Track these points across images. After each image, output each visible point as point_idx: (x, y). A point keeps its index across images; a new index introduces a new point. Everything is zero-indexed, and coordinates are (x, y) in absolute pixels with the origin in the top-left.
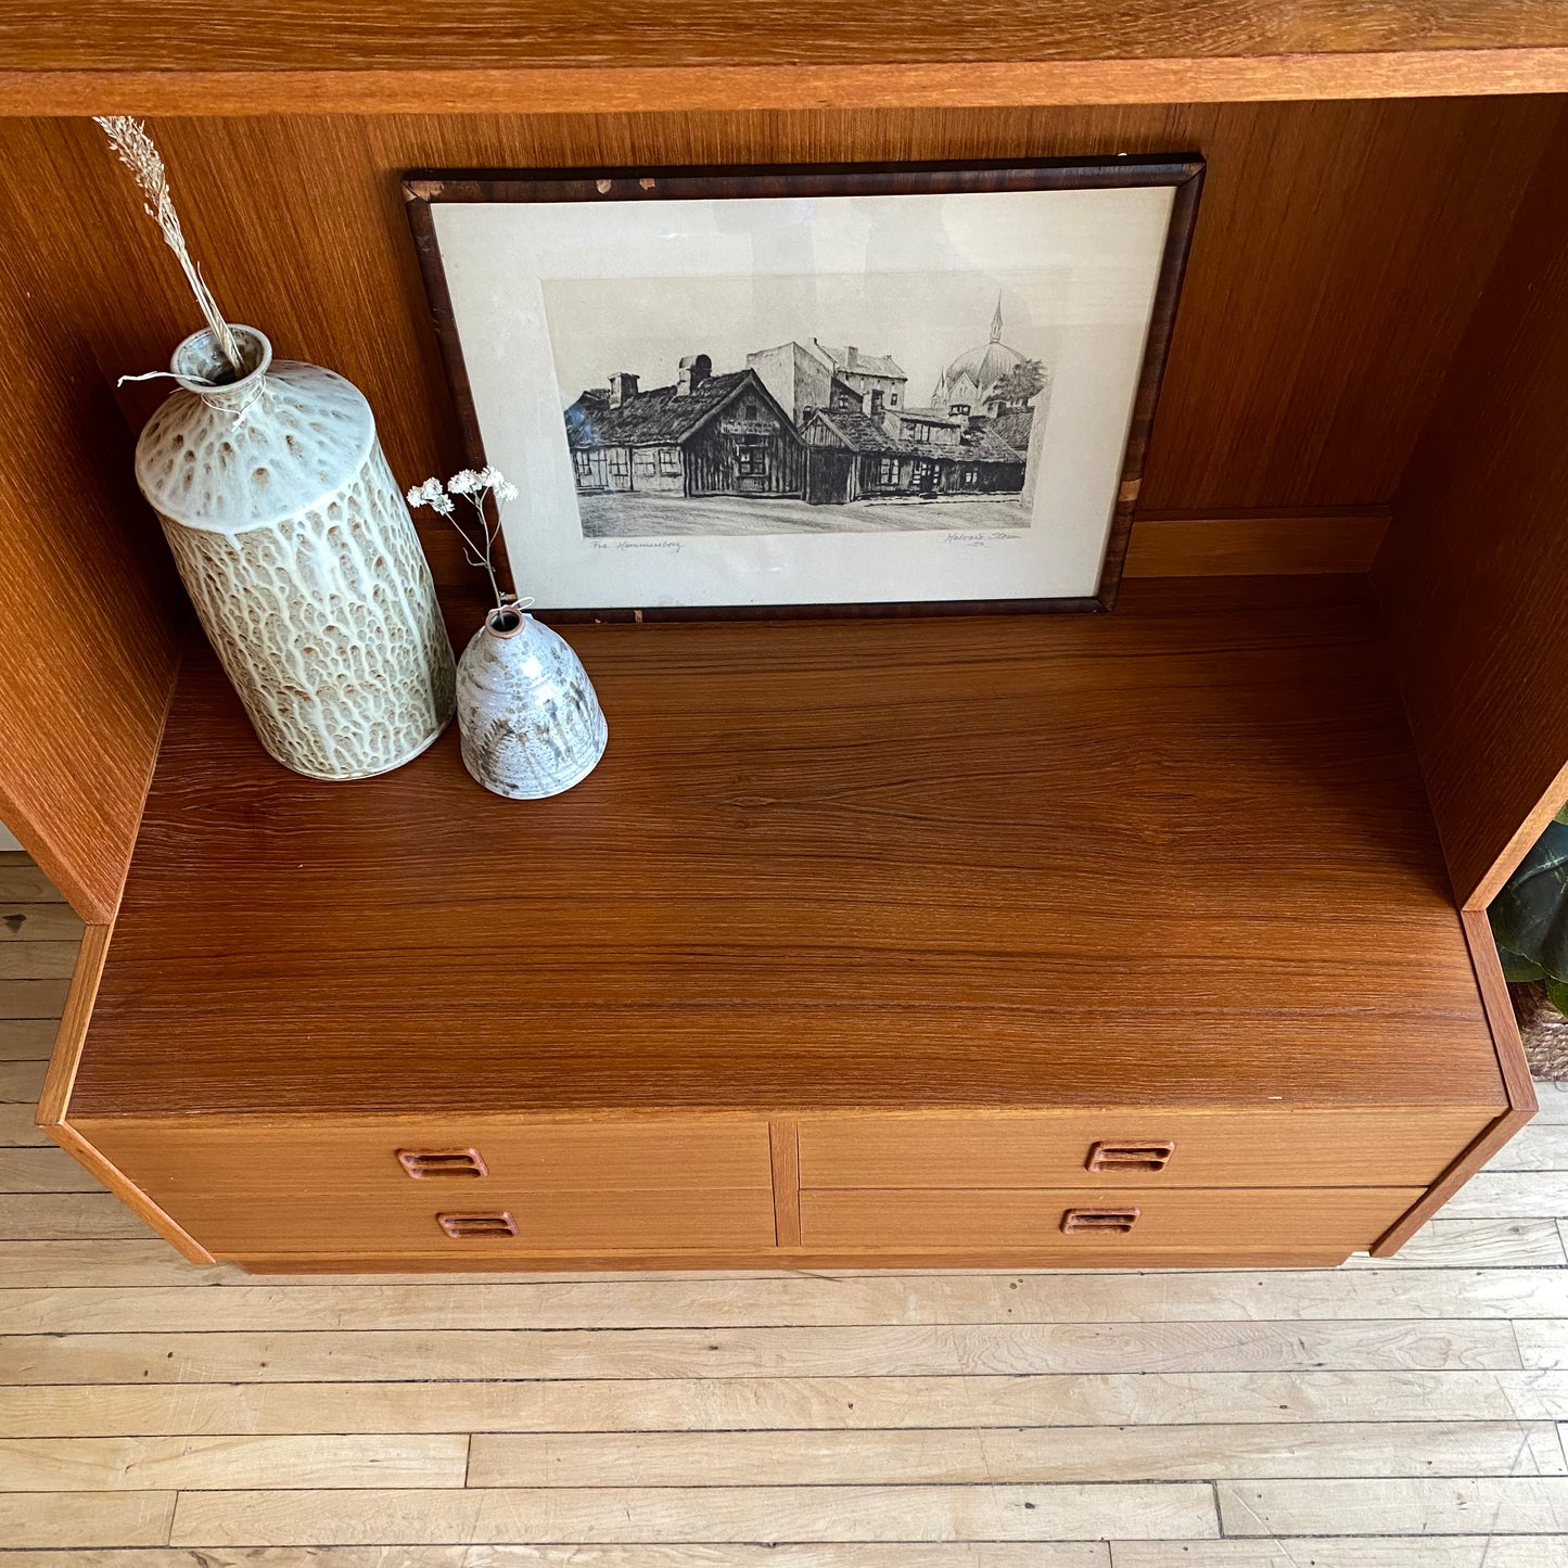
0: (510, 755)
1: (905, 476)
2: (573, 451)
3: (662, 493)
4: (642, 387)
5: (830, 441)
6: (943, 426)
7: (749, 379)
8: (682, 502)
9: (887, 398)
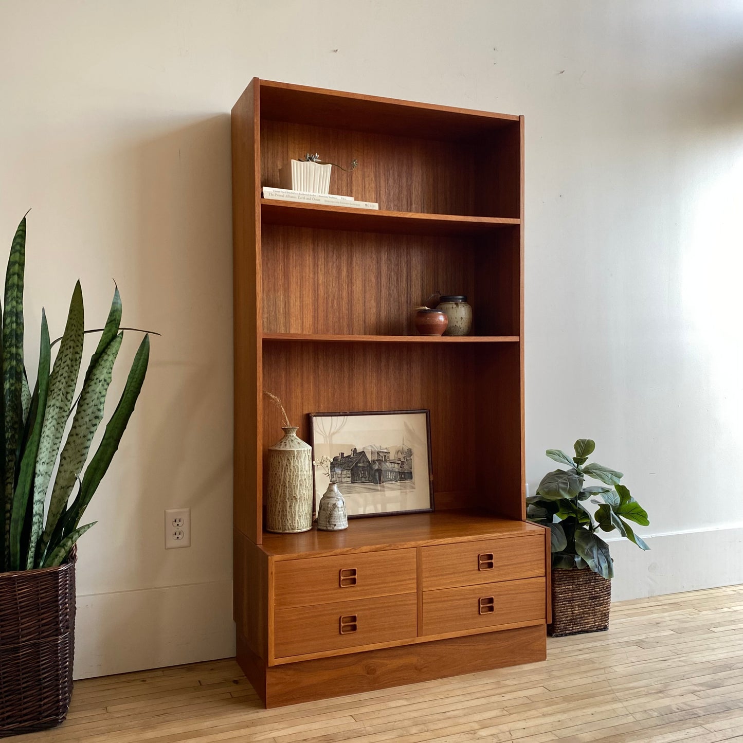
0: (336, 513)
1: (391, 476)
2: (331, 471)
4: (344, 456)
5: (377, 467)
6: (397, 463)
7: (363, 453)
8: (351, 485)
9: (387, 457)
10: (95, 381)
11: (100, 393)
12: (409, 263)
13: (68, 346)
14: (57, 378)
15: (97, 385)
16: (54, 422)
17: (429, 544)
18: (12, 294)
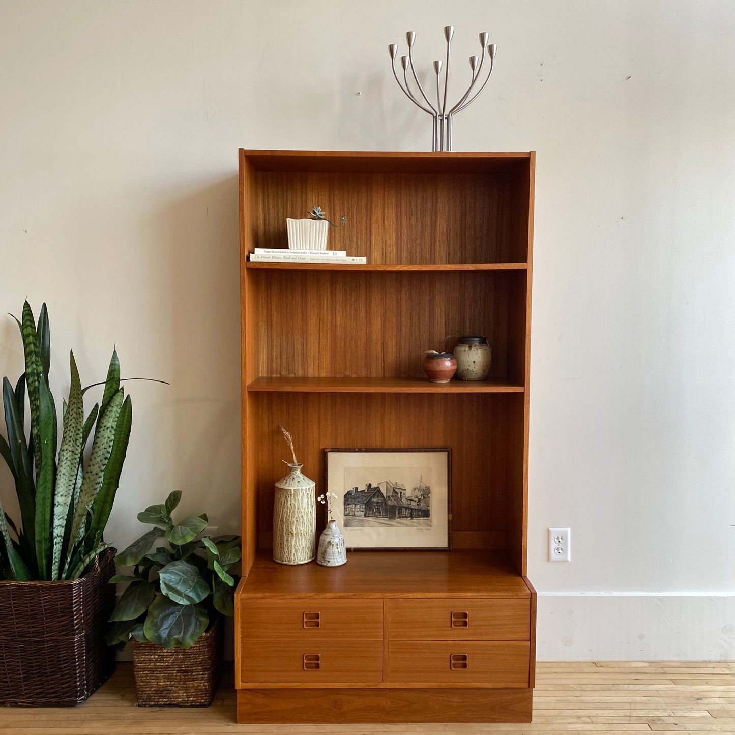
0: (330, 550)
1: (407, 513)
2: (344, 505)
3: (360, 516)
4: (359, 490)
5: (392, 504)
6: (414, 501)
7: (378, 489)
8: (364, 518)
9: (403, 494)
10: (103, 428)
11: (109, 438)
12: (432, 302)
13: (73, 403)
14: (67, 427)
15: (105, 432)
16: (69, 463)
17: (396, 597)
18: (31, 359)
